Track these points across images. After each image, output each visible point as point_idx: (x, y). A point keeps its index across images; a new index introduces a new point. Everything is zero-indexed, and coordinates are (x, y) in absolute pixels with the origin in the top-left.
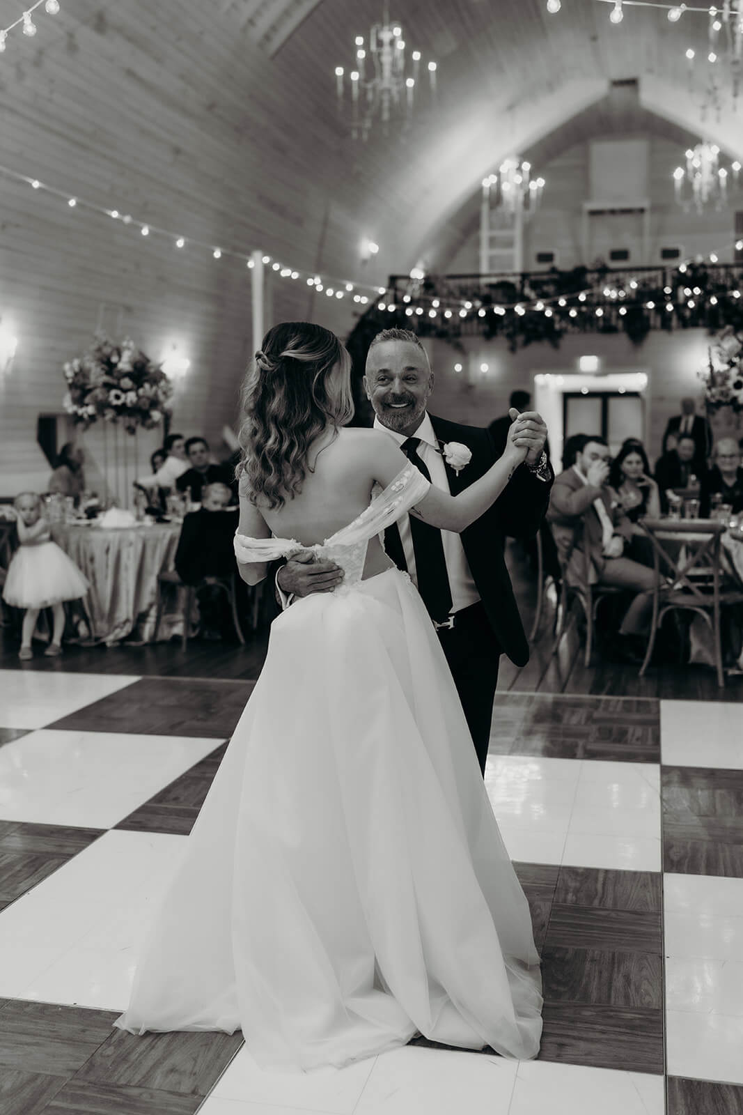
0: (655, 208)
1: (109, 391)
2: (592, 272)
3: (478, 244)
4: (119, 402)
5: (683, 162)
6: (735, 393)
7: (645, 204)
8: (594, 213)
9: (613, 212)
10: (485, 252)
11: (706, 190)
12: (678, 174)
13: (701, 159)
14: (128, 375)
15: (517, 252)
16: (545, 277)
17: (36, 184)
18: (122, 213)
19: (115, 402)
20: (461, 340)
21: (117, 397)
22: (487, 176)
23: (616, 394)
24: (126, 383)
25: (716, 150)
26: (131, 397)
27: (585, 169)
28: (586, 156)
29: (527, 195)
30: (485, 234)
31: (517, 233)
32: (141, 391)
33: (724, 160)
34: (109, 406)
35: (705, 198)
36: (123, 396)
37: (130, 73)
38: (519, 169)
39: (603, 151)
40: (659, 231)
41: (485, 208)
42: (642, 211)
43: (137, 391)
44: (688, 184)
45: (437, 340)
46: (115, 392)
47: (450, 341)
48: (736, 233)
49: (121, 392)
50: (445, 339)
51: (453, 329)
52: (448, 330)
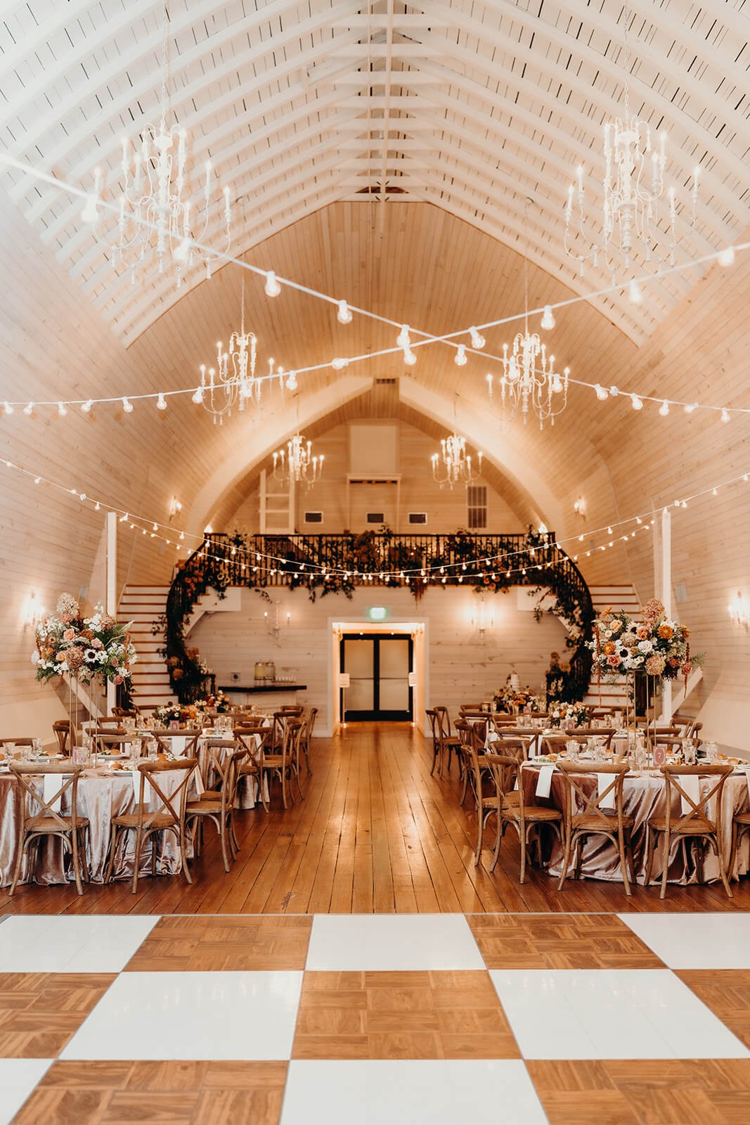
0: (404, 481)
1: (83, 650)
2: (379, 536)
3: (257, 502)
4: (93, 660)
5: (439, 449)
7: (398, 478)
8: (352, 482)
9: (370, 482)
10: (263, 511)
11: (456, 470)
12: (435, 458)
13: (454, 446)
14: (97, 635)
15: (291, 511)
19: (89, 660)
20: (266, 589)
21: (91, 655)
22: (277, 450)
23: (388, 637)
24: (97, 642)
25: (463, 440)
26: (102, 657)
27: (346, 446)
28: (347, 435)
29: (310, 467)
30: (263, 495)
31: (291, 495)
32: (111, 649)
33: (470, 449)
34: (84, 663)
35: (456, 478)
36: (97, 655)
38: (303, 445)
39: (361, 433)
40: (407, 500)
41: (263, 474)
42: (395, 482)
43: (106, 649)
44: (442, 465)
45: (246, 589)
46: (88, 651)
47: (257, 591)
48: (470, 504)
49: (94, 651)
50: (253, 589)
51: (260, 580)
52: (256, 581)
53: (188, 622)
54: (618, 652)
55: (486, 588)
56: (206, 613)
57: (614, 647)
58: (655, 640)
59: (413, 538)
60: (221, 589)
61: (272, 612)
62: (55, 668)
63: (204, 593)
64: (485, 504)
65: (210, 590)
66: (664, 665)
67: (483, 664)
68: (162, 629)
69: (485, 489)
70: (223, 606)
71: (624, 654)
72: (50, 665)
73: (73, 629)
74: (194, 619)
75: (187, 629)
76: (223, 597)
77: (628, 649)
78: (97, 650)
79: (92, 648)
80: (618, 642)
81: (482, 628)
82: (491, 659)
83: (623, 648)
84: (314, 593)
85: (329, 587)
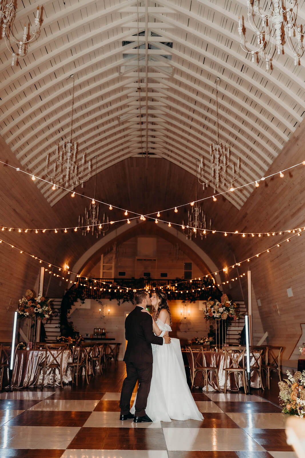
0: (158, 260)
1: (34, 308)
2: (146, 280)
6: (213, 314)
7: (156, 258)
8: (138, 260)
9: (145, 260)
10: (101, 271)
14: (38, 303)
15: (113, 271)
16: (130, 281)
17: (13, 246)
18: (35, 256)
20: (101, 300)
24: (39, 306)
26: (40, 310)
27: (136, 246)
28: (136, 241)
30: (102, 264)
31: (113, 265)
32: (43, 308)
34: (34, 313)
37: (14, 210)
39: (142, 240)
40: (160, 267)
41: (102, 256)
42: (155, 260)
43: (42, 308)
45: (93, 300)
46: (36, 308)
47: (97, 300)
48: (185, 270)
49: (37, 309)
50: (96, 300)
51: (98, 296)
52: (97, 297)
53: (69, 312)
54: (212, 311)
55: (187, 301)
56: (77, 309)
57: (211, 310)
58: (224, 308)
59: (159, 281)
60: (83, 300)
61: (102, 309)
62: (24, 314)
63: (76, 301)
64: (191, 270)
65: (79, 300)
66: (227, 316)
67: (186, 332)
68: (59, 314)
69: (191, 263)
70: (83, 306)
71: (214, 312)
72: (22, 313)
73: (31, 301)
74: (72, 311)
75: (69, 315)
76: (83, 303)
77: (215, 311)
78: (39, 308)
79: (37, 308)
80: (213, 308)
81: (185, 317)
82: (189, 329)
83: (214, 310)
84: (119, 302)
85: (125, 299)
